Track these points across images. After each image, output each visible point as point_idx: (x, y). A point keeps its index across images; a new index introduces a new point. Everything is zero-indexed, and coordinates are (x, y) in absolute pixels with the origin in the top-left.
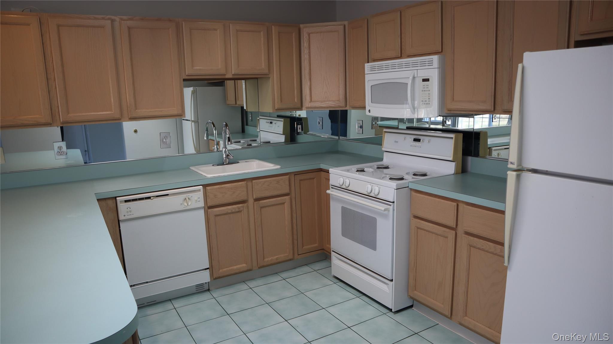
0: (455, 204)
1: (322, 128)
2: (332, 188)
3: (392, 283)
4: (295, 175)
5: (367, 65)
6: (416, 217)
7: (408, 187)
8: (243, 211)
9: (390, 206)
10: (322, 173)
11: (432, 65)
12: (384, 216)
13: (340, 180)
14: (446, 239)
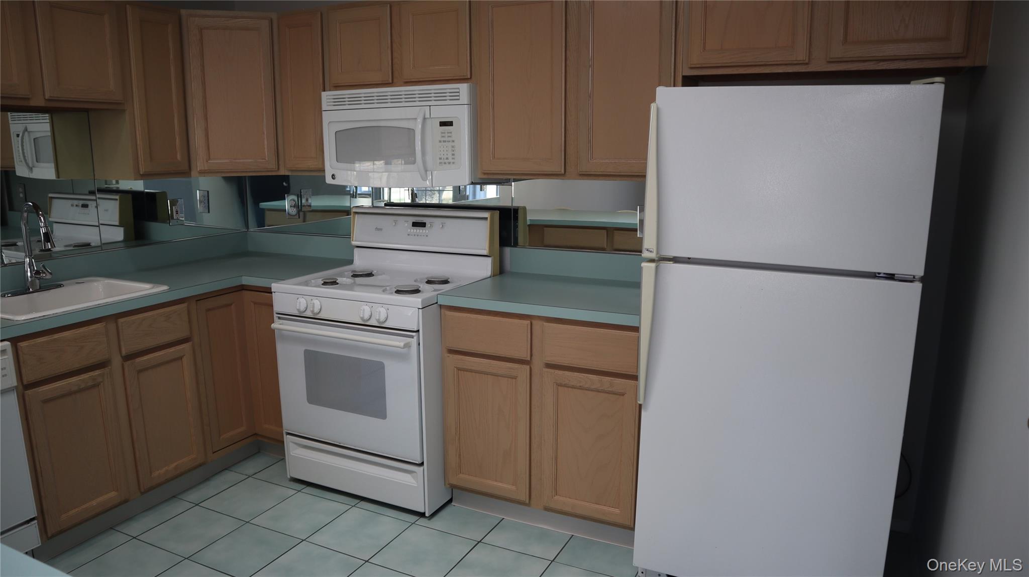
0: (528, 322)
1: (207, 211)
2: (279, 318)
3: (421, 468)
4: (197, 301)
5: (324, 94)
6: (452, 351)
7: (437, 303)
8: (102, 384)
9: (412, 339)
10: (246, 294)
11: (459, 99)
12: (400, 356)
13: (300, 303)
14: (514, 380)
